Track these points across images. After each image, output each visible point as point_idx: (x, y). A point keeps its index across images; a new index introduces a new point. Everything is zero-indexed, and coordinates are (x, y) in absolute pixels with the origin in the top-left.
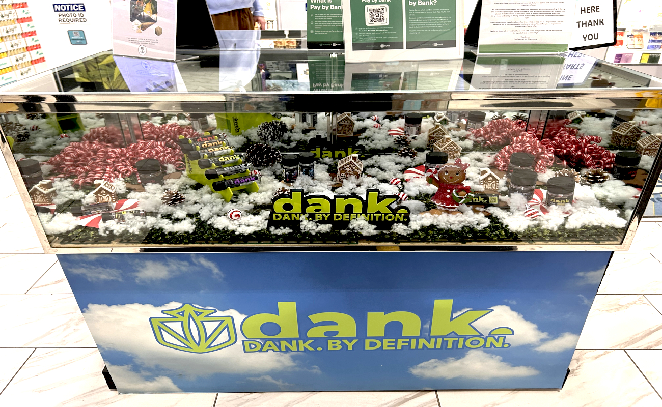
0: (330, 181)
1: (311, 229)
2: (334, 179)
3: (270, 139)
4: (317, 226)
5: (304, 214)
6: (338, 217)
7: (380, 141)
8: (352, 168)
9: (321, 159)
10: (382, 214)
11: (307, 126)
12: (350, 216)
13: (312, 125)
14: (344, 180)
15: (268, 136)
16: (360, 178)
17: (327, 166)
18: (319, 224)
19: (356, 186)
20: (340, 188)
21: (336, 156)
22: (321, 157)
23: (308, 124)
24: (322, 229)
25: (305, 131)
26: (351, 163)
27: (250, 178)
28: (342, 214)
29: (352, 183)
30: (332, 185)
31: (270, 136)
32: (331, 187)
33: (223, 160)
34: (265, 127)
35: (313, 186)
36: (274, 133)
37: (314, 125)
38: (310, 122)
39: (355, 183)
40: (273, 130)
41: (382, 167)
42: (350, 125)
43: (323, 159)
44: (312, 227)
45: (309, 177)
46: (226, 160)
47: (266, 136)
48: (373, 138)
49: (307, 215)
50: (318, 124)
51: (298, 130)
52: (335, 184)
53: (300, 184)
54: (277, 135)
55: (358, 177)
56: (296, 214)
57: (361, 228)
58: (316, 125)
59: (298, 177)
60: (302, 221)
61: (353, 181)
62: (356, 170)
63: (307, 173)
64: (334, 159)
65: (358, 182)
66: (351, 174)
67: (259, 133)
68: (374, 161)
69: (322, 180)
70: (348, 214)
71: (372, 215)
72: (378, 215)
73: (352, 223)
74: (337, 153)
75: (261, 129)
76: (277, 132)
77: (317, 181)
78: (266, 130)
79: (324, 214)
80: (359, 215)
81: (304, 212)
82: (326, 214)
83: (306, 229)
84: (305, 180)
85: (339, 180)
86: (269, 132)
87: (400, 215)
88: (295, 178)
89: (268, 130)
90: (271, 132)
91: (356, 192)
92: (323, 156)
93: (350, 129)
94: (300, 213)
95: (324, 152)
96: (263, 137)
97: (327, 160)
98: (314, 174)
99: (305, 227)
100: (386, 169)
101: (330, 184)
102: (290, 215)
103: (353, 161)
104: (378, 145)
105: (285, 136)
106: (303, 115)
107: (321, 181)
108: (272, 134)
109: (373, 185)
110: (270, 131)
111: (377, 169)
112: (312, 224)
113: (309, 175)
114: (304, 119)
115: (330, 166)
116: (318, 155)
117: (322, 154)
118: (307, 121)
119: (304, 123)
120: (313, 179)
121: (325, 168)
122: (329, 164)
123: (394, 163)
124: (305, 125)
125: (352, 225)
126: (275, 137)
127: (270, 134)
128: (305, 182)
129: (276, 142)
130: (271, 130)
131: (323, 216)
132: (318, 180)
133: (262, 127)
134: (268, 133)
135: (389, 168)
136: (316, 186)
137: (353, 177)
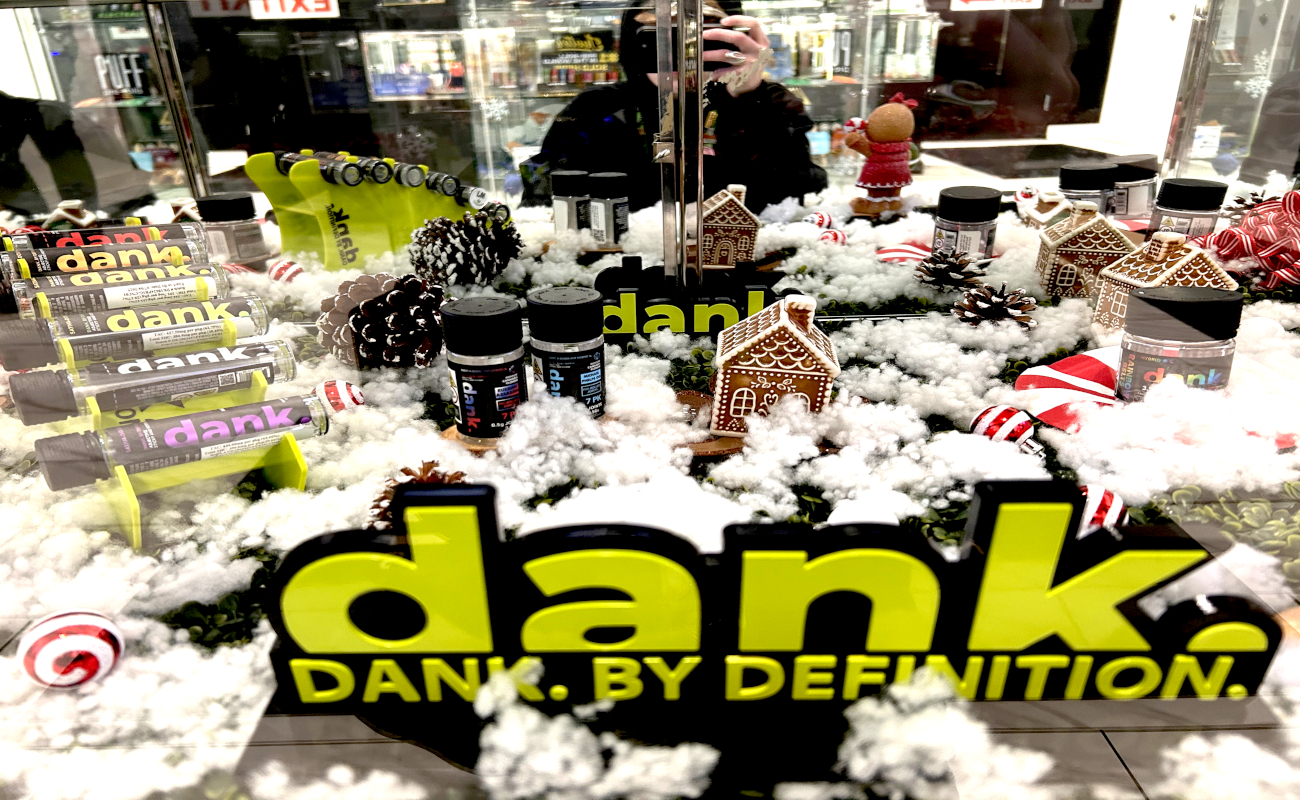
0: (684, 426)
1: (562, 780)
2: (702, 417)
3: (453, 278)
4: (607, 755)
5: (509, 664)
6: (753, 677)
7: (859, 276)
8: (787, 362)
9: (639, 340)
10: (1073, 654)
11: (593, 240)
12: (839, 672)
13: (611, 240)
14: (753, 421)
15: (445, 267)
16: (826, 408)
17: (667, 364)
18: (621, 747)
19: (815, 451)
20: (736, 459)
21: (702, 324)
22: (640, 330)
23: (597, 236)
24: (641, 781)
25: (586, 258)
26: (782, 338)
27: (261, 414)
28: (786, 659)
29: (794, 432)
30: (691, 444)
31: (453, 266)
32: (689, 453)
33: (134, 326)
34: (437, 233)
35: (594, 449)
36: (466, 256)
37: (617, 239)
38: (602, 227)
39: (805, 432)
40: (463, 241)
41: (909, 361)
42: (743, 232)
43: (647, 336)
44: (567, 765)
45: (581, 406)
46: (149, 324)
47: (440, 264)
48: (829, 270)
49: (529, 669)
50: (631, 232)
51: (562, 255)
52: (708, 440)
53: (533, 444)
54: (478, 262)
55: (815, 407)
56: (455, 660)
57: (935, 769)
58: (623, 236)
59: (525, 409)
60: (492, 719)
61: (798, 425)
62: (807, 371)
63: (570, 388)
64: (694, 336)
65: (823, 429)
66: (782, 393)
67: (417, 256)
68: (861, 340)
69: (644, 421)
70: (830, 660)
71: (1001, 663)
72: (1041, 664)
73: (863, 732)
74: (703, 314)
75: (419, 242)
76: (477, 250)
77: (620, 427)
78: (439, 242)
79: (654, 662)
80: (906, 663)
81: (508, 647)
82: (672, 659)
83: (519, 779)
84: (556, 421)
85: (726, 420)
86: (448, 249)
87: (1207, 660)
88: (507, 415)
89: (446, 241)
90: (455, 250)
91: (817, 479)
92: (647, 327)
93: (742, 247)
94: (482, 658)
95: (650, 311)
96: (430, 272)
97: (664, 339)
98: (603, 393)
99: (512, 772)
100: (926, 372)
101: (681, 439)
102: (411, 665)
103: (792, 328)
104: (854, 289)
105: (514, 271)
106: (579, 204)
107: (637, 424)
108: (459, 256)
109: (902, 444)
110: (453, 246)
111: (892, 372)
112: (567, 738)
113: (580, 399)
114: (583, 222)
115: (677, 362)
116: (629, 325)
117: (642, 318)
118: (594, 227)
119: (585, 231)
120: (600, 414)
121: (658, 369)
122: (676, 354)
123: (954, 348)
124: (586, 239)
125: (865, 748)
126: (474, 269)
127: (452, 258)
128: (559, 431)
129: (474, 288)
130: (457, 242)
131: (647, 675)
132: (626, 421)
133: (425, 233)
134: (444, 255)
135: (942, 366)
136: (612, 449)
137: (794, 405)
